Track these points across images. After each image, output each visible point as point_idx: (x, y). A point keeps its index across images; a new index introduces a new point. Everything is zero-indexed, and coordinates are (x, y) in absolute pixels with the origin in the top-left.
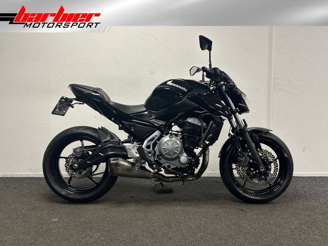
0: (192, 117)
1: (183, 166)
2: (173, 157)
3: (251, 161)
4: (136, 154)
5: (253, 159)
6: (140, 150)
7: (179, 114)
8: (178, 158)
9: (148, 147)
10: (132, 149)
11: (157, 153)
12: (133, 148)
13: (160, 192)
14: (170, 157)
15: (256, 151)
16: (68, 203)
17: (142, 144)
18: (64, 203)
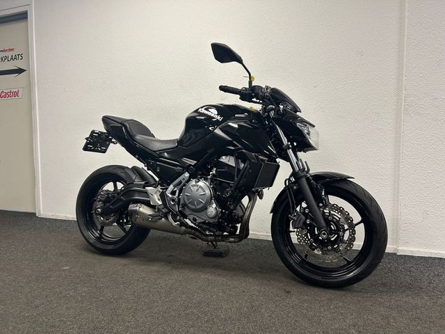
0: (226, 155)
1: (212, 221)
2: (198, 207)
3: (308, 222)
4: (158, 201)
5: (311, 219)
6: (163, 196)
7: (209, 152)
8: (205, 208)
9: (173, 193)
10: (154, 195)
11: (182, 202)
12: (156, 193)
13: (207, 254)
14: (194, 207)
15: (316, 207)
16: (98, 254)
17: (167, 189)
18: (94, 253)
